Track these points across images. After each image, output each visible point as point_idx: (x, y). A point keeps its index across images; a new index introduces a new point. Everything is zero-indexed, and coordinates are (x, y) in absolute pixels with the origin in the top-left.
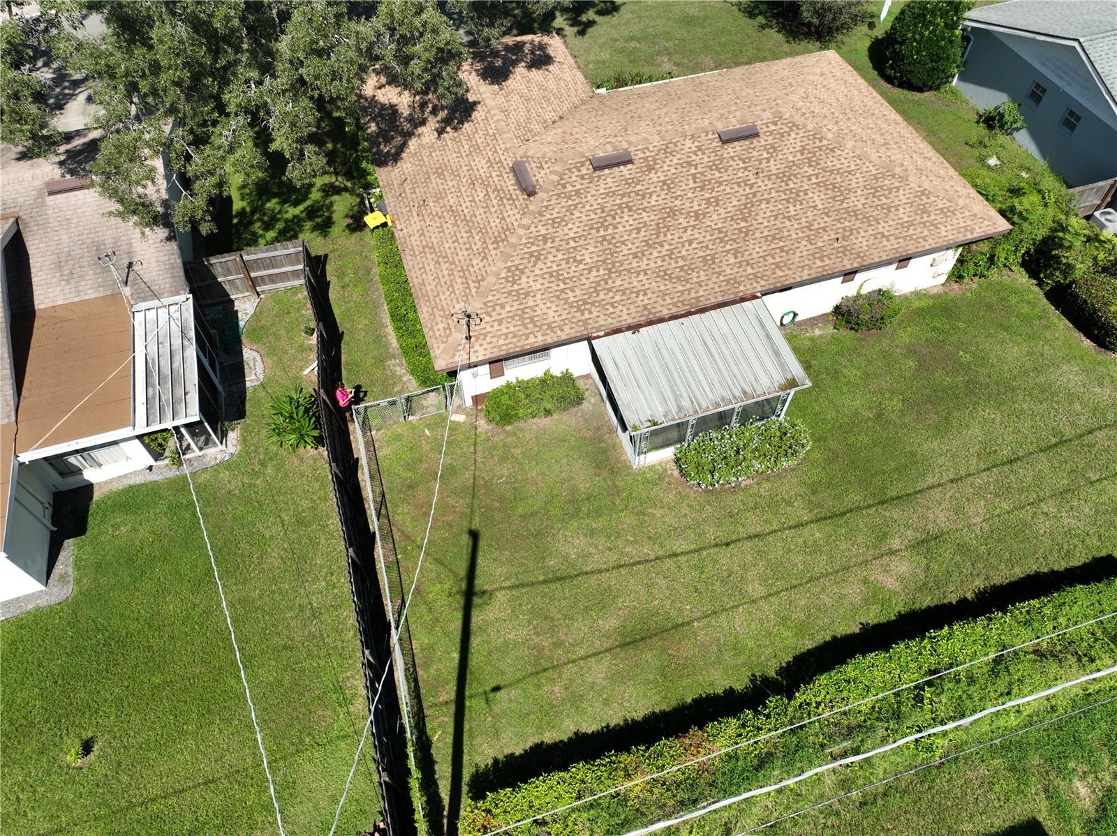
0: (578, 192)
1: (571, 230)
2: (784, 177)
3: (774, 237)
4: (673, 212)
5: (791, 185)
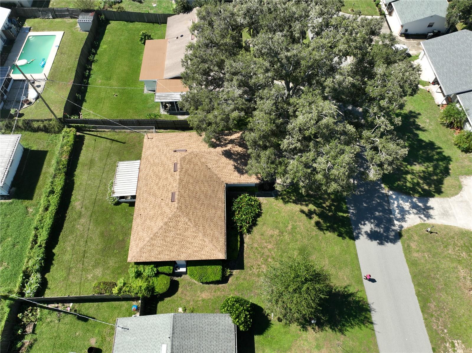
0: (171, 160)
1: (163, 157)
2: (160, 206)
3: (147, 200)
4: (160, 179)
5: (157, 207)
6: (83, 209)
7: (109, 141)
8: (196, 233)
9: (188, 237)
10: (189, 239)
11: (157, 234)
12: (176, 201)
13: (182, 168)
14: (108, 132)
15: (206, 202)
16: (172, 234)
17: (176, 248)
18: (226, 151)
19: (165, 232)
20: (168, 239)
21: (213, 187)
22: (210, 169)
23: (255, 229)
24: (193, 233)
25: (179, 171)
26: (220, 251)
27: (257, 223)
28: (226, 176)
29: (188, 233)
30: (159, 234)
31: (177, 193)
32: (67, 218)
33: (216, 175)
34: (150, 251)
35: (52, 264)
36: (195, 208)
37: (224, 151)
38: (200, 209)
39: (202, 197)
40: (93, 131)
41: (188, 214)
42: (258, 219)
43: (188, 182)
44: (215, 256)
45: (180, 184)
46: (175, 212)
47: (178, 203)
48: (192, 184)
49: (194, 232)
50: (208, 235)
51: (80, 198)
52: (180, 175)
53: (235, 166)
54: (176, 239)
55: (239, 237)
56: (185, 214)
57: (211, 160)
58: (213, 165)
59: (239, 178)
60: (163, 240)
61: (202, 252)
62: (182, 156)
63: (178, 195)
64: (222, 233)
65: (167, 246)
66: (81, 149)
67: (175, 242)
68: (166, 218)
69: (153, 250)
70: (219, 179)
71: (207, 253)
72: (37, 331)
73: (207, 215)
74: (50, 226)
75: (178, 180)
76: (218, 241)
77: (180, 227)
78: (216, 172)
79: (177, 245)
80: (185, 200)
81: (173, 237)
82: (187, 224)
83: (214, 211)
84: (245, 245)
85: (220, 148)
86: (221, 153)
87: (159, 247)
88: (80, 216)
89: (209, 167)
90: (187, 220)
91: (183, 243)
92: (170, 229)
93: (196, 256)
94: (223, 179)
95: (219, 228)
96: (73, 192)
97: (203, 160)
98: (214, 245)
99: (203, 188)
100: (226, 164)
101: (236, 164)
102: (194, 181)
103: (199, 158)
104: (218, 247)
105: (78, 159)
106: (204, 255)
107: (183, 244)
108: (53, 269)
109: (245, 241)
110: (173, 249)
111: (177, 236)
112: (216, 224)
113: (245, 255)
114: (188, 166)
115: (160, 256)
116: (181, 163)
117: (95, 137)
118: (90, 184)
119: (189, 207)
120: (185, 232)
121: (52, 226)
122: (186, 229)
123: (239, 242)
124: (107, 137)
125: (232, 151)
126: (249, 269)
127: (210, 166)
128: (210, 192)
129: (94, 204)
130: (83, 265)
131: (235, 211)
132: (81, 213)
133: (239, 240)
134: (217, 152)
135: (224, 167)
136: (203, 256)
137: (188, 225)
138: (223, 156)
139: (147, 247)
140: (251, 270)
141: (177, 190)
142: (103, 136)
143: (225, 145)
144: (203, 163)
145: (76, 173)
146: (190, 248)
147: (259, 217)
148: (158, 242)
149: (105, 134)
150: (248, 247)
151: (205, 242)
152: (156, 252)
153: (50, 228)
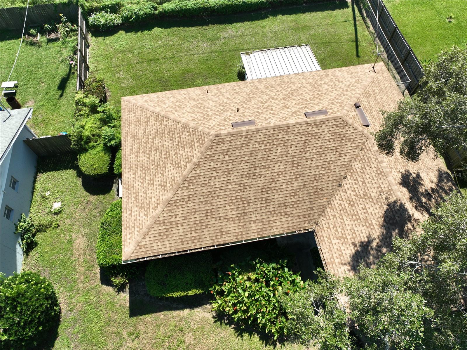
3: (238, 93)
6: (223, 40)
7: (353, 36)
8: (172, 185)
9: (162, 174)
10: (160, 175)
11: (165, 120)
12: (235, 130)
13: (317, 125)
14: (370, 32)
15: (250, 193)
16: (167, 143)
17: (143, 158)
18: (403, 209)
19: (169, 132)
20: (157, 141)
21: (295, 203)
22: (340, 186)
23: (230, 331)
24: (170, 180)
25: (308, 120)
26: (138, 245)
27: (246, 336)
28: (335, 226)
29: (171, 171)
30: (165, 123)
31: (253, 128)
32: (205, 27)
33: (329, 203)
34: (138, 121)
35: (137, 32)
36: (228, 171)
37: (402, 206)
38: (228, 182)
39: (261, 182)
40: (361, 14)
41: (209, 158)
42: (256, 337)
43: (286, 144)
44: (129, 236)
45: (278, 128)
46: (209, 133)
47: (230, 134)
48: (287, 154)
49: (174, 180)
50: (170, 211)
51: (240, 32)
52: (297, 124)
53: (369, 242)
54: (158, 153)
55: (198, 292)
56: (209, 153)
57: (364, 182)
58: (354, 191)
59: (337, 261)
60: (157, 132)
61: (136, 209)
62: (347, 119)
63: (248, 131)
64: (183, 242)
65: (145, 143)
66: (323, 10)
67: (153, 153)
68: (198, 123)
69: (140, 124)
70: (322, 212)
71: (133, 218)
72: (50, 45)
73: (218, 202)
74: (184, 7)
75: (284, 123)
76: (163, 236)
77: (181, 152)
78: (336, 202)
79: (149, 158)
80: (241, 147)
81: (163, 146)
82: (189, 162)
83: (232, 214)
84: (186, 312)
85: (408, 195)
86: (392, 199)
87: (145, 132)
88: (213, 40)
89: (344, 183)
90: (195, 160)
91: (152, 167)
92: (177, 136)
93: (128, 200)
94: (323, 222)
95: (194, 234)
96: (248, 22)
97: (357, 165)
98: (149, 229)
99: (282, 179)
100: (366, 220)
101: (374, 244)
102: (294, 157)
103: (357, 156)
104: (148, 239)
105: (304, 12)
106: (131, 214)
107: (149, 169)
108: (131, 35)
109: (196, 310)
110: (141, 155)
111: (163, 153)
112: (201, 225)
113: (162, 315)
114: (328, 136)
115: (129, 138)
116: (328, 120)
117: (351, 19)
118: (265, 36)
119: (227, 158)
120: (172, 164)
121: (186, 10)
122: (177, 165)
123: (183, 294)
124: (358, 33)
125: (409, 225)
126: (131, 329)
127: (347, 184)
128: (279, 197)
129: (235, 50)
130: (138, 63)
131: (253, 269)
132: (218, 39)
133: (191, 293)
134: (390, 191)
135: (355, 217)
136: (128, 213)
137: (186, 166)
138: (385, 207)
139: (144, 114)
140: (131, 334)
141: (259, 127)
142: (358, 28)
143: (422, 206)
144: (348, 166)
145: (280, 17)
146: (142, 183)
147: (261, 339)
148: (153, 127)
149: (363, 29)
150: (181, 319)
151: (155, 209)
152: (136, 131)
153: (182, 9)
